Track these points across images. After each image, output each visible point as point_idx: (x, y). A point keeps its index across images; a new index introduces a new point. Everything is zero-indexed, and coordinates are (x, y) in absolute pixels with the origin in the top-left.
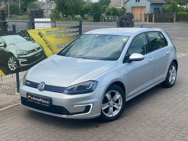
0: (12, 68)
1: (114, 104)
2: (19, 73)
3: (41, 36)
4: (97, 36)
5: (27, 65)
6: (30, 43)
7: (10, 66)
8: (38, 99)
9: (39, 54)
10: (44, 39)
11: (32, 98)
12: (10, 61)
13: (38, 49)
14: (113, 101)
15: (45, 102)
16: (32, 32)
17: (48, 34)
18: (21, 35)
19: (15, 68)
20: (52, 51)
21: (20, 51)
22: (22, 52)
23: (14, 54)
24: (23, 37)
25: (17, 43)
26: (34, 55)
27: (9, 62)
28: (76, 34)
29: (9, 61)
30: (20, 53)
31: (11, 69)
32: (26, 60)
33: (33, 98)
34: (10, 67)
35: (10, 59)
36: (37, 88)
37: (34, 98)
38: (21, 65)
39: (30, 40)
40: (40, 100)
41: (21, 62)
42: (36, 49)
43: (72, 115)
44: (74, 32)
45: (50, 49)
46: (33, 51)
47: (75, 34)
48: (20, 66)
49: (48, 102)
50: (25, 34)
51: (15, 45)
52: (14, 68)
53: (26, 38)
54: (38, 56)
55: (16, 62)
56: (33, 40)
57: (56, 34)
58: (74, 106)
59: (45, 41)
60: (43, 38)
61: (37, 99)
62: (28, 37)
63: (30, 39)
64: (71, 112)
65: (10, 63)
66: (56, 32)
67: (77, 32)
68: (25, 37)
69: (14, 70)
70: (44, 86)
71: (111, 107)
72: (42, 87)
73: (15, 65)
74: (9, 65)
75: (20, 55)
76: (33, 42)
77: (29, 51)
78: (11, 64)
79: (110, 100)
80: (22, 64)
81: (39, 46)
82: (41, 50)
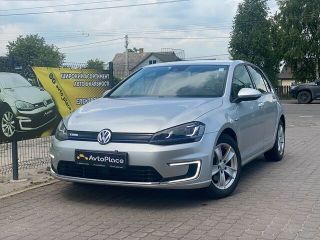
0: (7, 132)
1: (226, 168)
2: (18, 142)
3: (53, 81)
4: (170, 68)
5: (30, 129)
6: (36, 90)
7: (5, 128)
8: (100, 157)
9: (51, 111)
10: (57, 87)
11: (87, 158)
12: (5, 119)
13: (49, 102)
14: (225, 162)
15: (116, 161)
16: (40, 72)
17: (63, 78)
18: (22, 75)
19: (12, 133)
20: (70, 109)
21: (20, 102)
22: (24, 104)
23: (12, 108)
24: (27, 78)
25: (16, 87)
26: (42, 113)
27: (3, 121)
28: (106, 83)
29: (3, 119)
30: (20, 107)
31: (6, 134)
32: (30, 121)
33: (89, 158)
34: (4, 130)
35: (5, 115)
36: (97, 141)
37: (91, 158)
38: (22, 128)
39: (37, 86)
40: (105, 159)
41: (22, 123)
42: (45, 103)
43: (167, 182)
44: (101, 80)
45: (67, 104)
46: (41, 104)
47: (103, 84)
48: (20, 130)
49: (122, 161)
50: (29, 73)
51: (13, 91)
52: (10, 133)
53: (31, 81)
54: (48, 114)
55: (13, 122)
56: (42, 86)
57: (76, 80)
58: (171, 165)
59: (59, 90)
60: (56, 84)
61: (98, 158)
62: (34, 80)
63: (37, 84)
64: (164, 176)
65: (5, 123)
66: (76, 76)
67: (106, 80)
68: (29, 79)
69: (10, 136)
70: (109, 134)
71: (222, 172)
72: (105, 137)
73: (12, 128)
74: (3, 126)
75: (20, 110)
76: (41, 90)
77: (34, 105)
78: (5, 125)
79: (221, 161)
80: (23, 126)
81: (49, 97)
82: (52, 104)
